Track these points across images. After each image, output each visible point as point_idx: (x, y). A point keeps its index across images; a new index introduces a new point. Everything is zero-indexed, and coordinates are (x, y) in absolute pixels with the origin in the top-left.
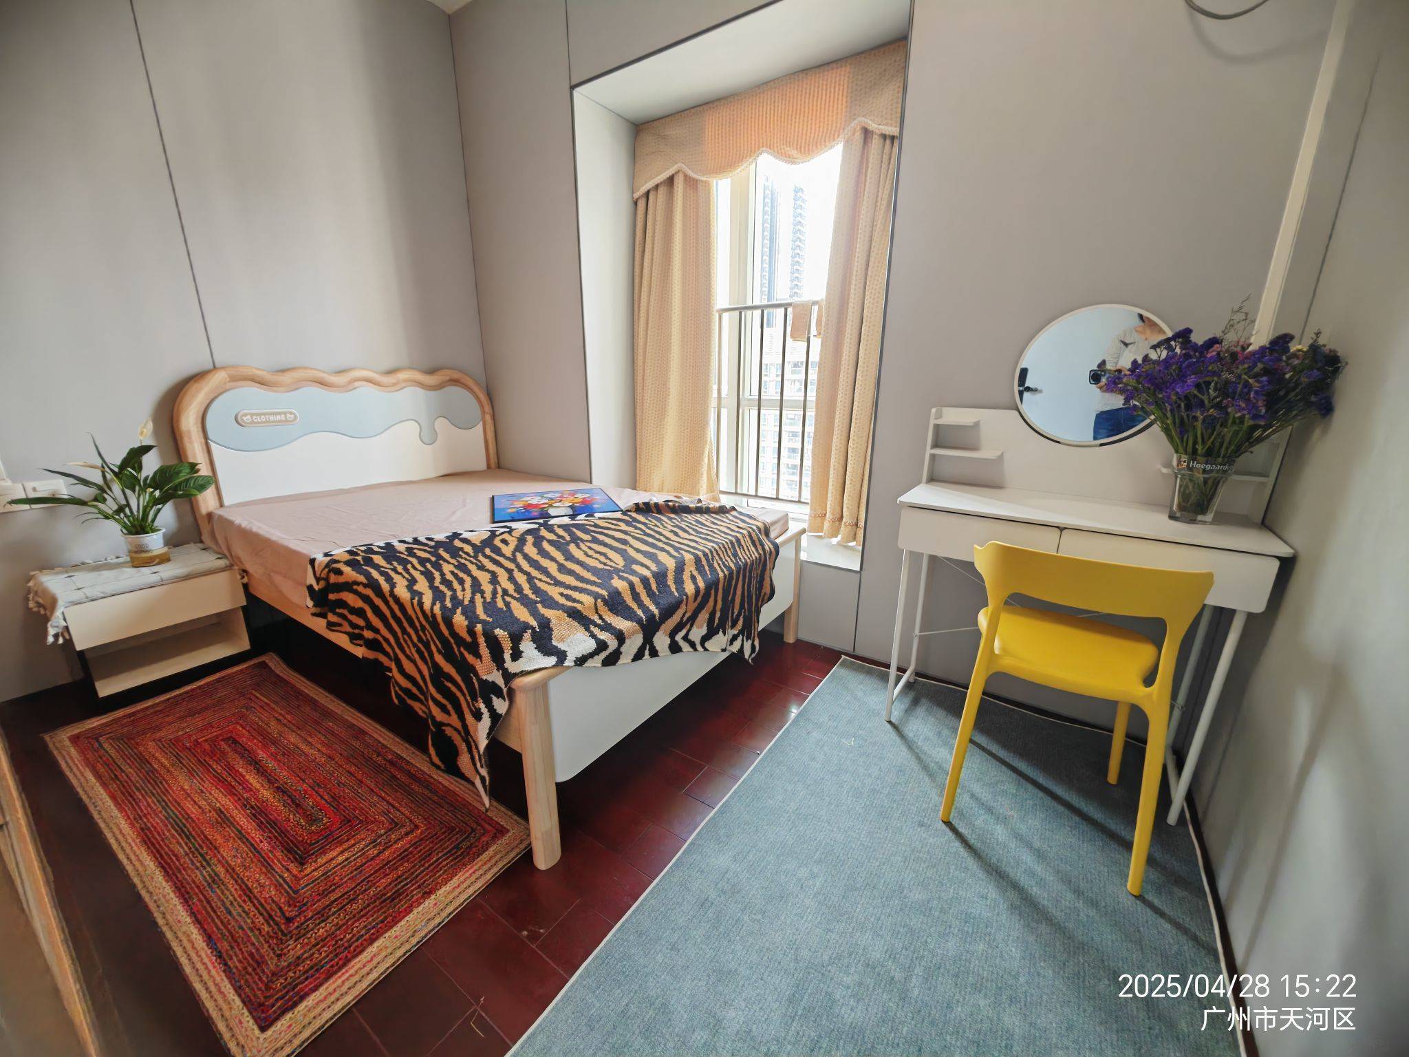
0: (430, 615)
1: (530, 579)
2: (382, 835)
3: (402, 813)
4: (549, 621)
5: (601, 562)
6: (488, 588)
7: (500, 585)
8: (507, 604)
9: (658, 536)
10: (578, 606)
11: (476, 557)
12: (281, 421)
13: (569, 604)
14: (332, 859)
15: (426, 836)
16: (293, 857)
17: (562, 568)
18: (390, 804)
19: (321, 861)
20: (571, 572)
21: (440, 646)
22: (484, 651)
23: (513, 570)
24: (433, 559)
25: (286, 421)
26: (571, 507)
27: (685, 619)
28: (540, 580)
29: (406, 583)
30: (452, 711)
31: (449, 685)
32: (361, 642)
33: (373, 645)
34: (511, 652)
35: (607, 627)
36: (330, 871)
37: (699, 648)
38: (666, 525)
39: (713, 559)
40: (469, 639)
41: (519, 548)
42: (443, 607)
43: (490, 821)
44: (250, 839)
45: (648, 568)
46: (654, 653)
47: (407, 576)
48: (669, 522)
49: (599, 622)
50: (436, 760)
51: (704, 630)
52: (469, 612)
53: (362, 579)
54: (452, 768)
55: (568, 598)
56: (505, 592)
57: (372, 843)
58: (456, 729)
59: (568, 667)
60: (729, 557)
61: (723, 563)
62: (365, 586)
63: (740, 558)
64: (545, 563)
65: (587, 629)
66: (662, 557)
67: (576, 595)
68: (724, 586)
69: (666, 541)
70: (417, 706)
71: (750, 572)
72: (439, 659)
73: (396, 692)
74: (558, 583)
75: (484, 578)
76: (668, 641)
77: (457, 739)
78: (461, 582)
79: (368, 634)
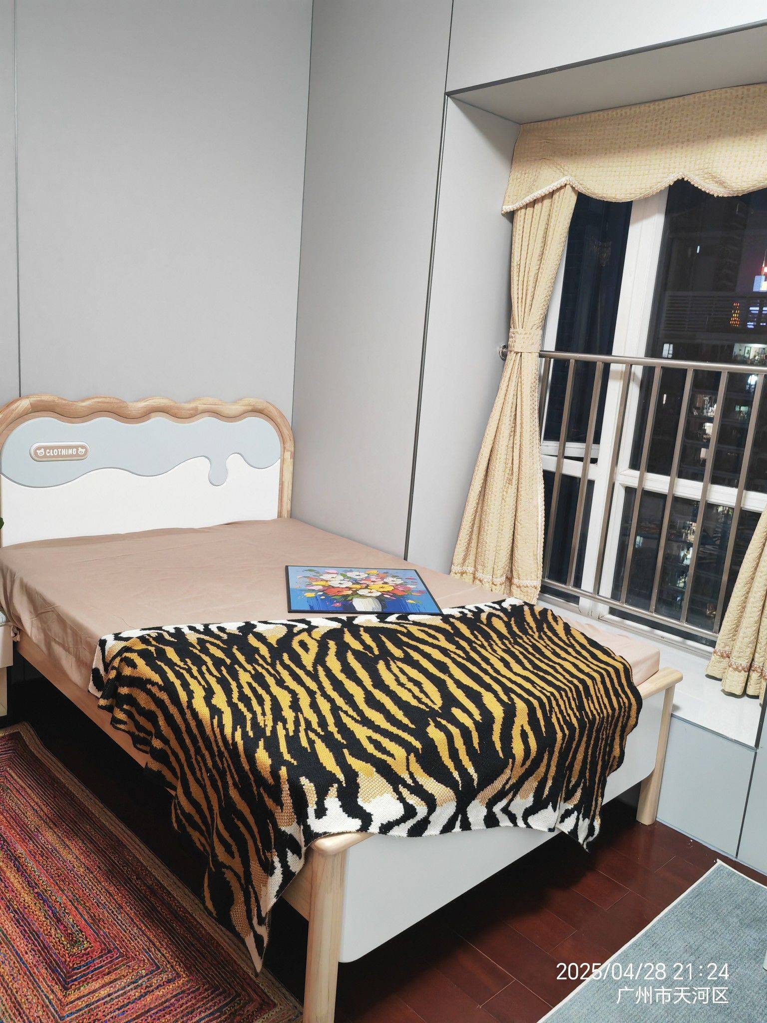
0: (230, 742)
1: (335, 709)
2: (142, 977)
3: (163, 955)
4: (356, 775)
5: (415, 697)
6: (288, 714)
7: (302, 713)
8: (311, 743)
9: (484, 665)
10: (389, 760)
11: (273, 665)
12: (72, 455)
13: (378, 755)
14: (95, 991)
15: (189, 989)
16: (57, 978)
17: (371, 700)
18: (151, 941)
19: (84, 990)
20: (379, 707)
21: (237, 779)
22: (286, 798)
23: (315, 693)
24: (228, 661)
25: (77, 455)
26: (380, 599)
27: (507, 787)
28: (346, 713)
29: (203, 694)
30: (237, 854)
31: (239, 824)
32: (148, 749)
33: (159, 756)
34: (315, 807)
35: (418, 790)
36: (93, 1004)
37: (521, 823)
38: (495, 647)
39: (551, 711)
40: (271, 781)
41: (320, 659)
42: (245, 734)
43: (256, 988)
44: (16, 947)
45: (470, 715)
46: (466, 826)
47: (203, 683)
48: (499, 643)
49: (410, 781)
50: (209, 904)
51: (529, 801)
52: (272, 746)
53: (156, 678)
54: (224, 919)
55: (378, 745)
56: (308, 723)
57: (134, 983)
58: (236, 874)
59: (373, 834)
60: (572, 709)
61: (564, 717)
62: (160, 688)
63: (586, 713)
64: (351, 687)
65: (396, 790)
66: (488, 699)
67: (386, 743)
68: (561, 748)
69: (494, 675)
70: (195, 836)
71: (598, 731)
72: (233, 793)
73: (176, 814)
74: (366, 722)
75: (284, 699)
76: (484, 812)
77: (235, 886)
78: (261, 702)
79: (157, 743)
